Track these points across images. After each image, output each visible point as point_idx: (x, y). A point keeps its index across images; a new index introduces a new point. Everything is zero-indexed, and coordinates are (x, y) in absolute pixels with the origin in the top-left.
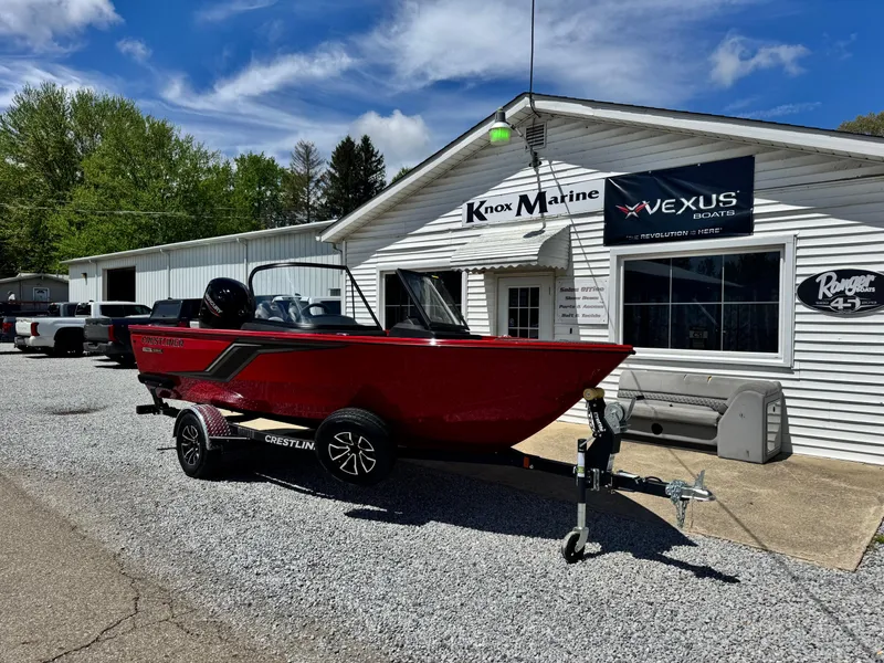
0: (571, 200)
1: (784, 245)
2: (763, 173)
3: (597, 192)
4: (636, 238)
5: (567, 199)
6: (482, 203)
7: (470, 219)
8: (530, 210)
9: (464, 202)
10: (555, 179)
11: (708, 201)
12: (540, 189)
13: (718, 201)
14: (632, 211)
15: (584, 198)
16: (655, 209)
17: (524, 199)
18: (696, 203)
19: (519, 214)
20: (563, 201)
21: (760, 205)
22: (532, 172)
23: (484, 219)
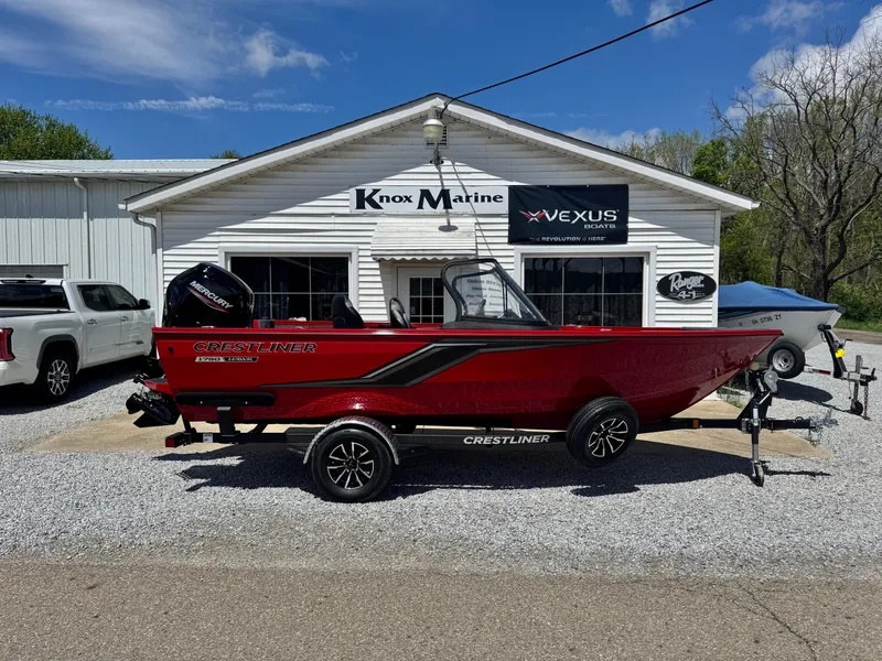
0: (476, 200)
1: (649, 253)
2: (635, 198)
3: (501, 197)
4: (538, 239)
5: (472, 199)
6: (375, 191)
7: (360, 205)
8: (434, 204)
9: (351, 187)
10: (459, 179)
11: (595, 216)
12: (443, 185)
13: (603, 216)
14: (534, 216)
15: (489, 200)
16: (554, 217)
17: (425, 194)
18: (586, 216)
19: (420, 207)
20: (468, 200)
21: (633, 223)
22: (433, 168)
23: (379, 207)
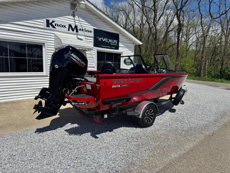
0: (85, 31)
1: (122, 53)
2: (121, 38)
3: (92, 31)
4: (101, 46)
5: (84, 30)
6: (53, 22)
7: (48, 26)
8: (73, 30)
9: (44, 18)
10: (80, 23)
11: (113, 42)
12: (75, 24)
13: (115, 42)
14: (100, 39)
15: (89, 32)
16: (104, 40)
17: (70, 26)
18: (111, 41)
19: (69, 30)
20: (83, 31)
21: (120, 45)
22: (72, 18)
23: (54, 28)
